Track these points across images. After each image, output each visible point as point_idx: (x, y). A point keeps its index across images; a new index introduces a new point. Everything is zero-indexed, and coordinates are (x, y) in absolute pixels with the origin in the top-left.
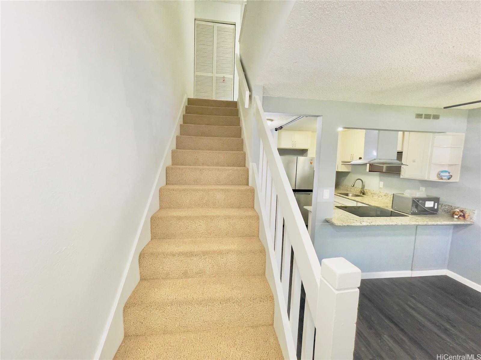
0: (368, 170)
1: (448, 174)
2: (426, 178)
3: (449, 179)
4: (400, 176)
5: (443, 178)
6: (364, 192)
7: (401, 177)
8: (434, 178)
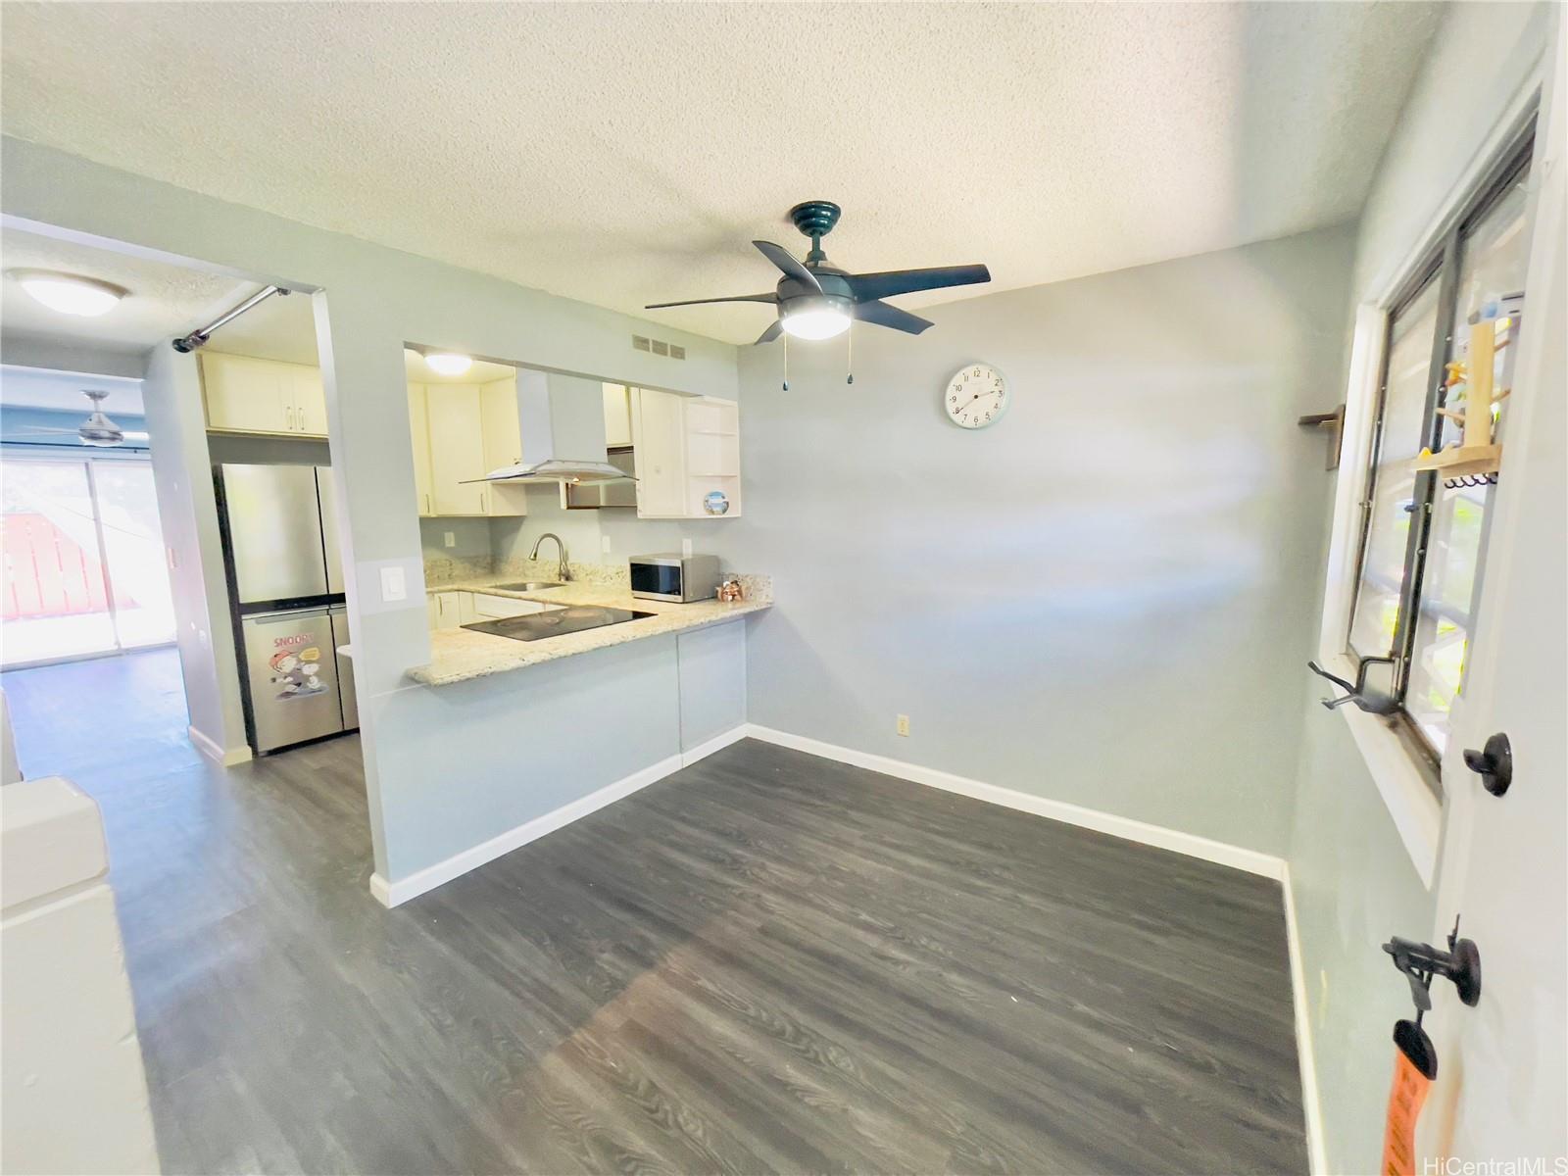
0: (564, 505)
1: (721, 501)
2: (685, 515)
3: (724, 511)
4: (636, 514)
5: (715, 509)
6: (569, 571)
7: (640, 515)
8: (699, 512)
